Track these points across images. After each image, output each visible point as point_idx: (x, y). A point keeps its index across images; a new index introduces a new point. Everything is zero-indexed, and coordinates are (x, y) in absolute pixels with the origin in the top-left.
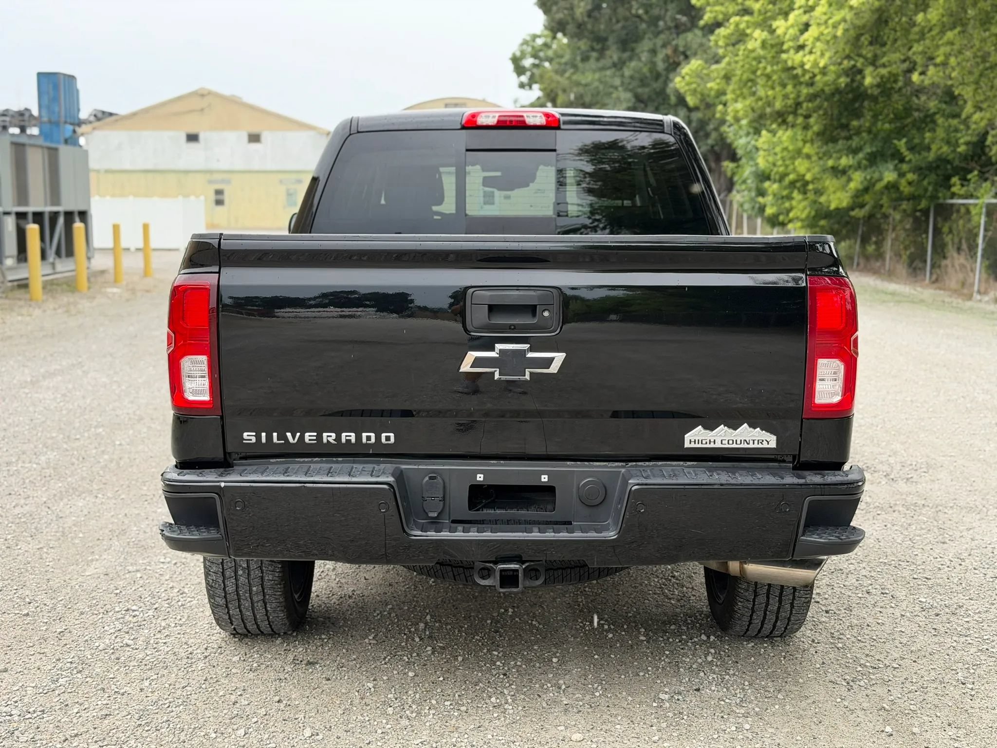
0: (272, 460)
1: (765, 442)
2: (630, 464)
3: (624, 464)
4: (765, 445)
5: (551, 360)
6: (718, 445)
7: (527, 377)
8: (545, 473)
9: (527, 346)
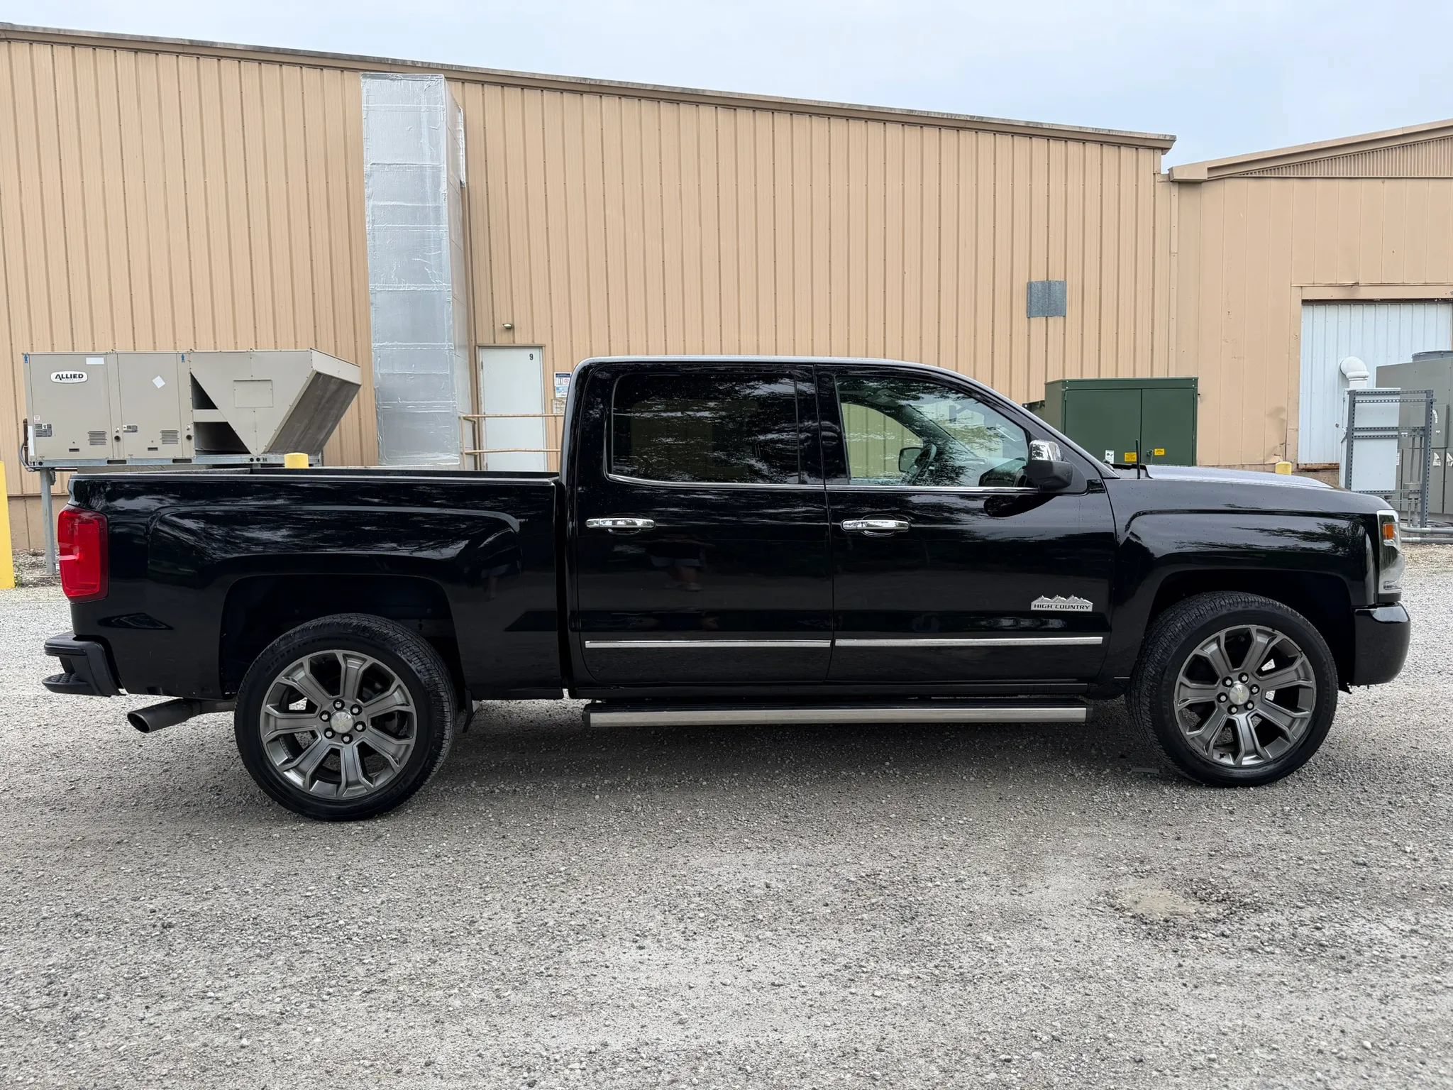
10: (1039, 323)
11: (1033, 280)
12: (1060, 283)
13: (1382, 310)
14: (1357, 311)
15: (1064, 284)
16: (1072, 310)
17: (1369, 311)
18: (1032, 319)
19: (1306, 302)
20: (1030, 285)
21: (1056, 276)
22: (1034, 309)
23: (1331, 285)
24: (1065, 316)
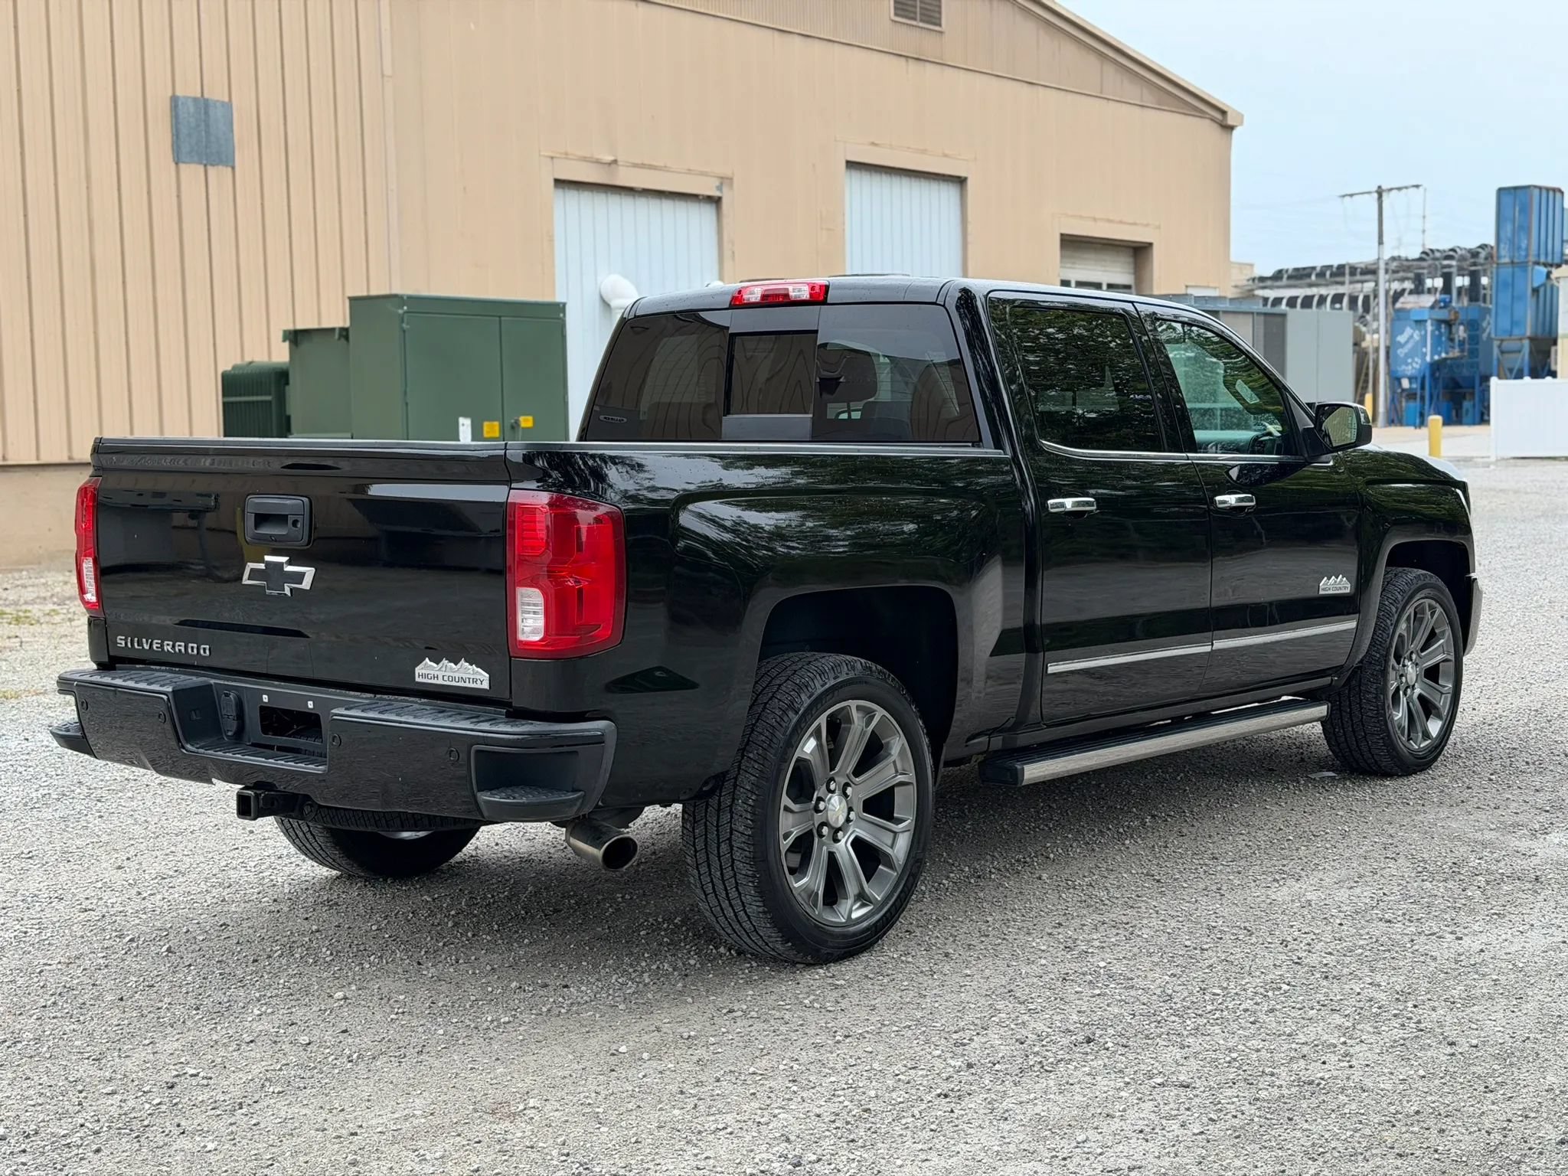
0: (138, 666)
1: (479, 682)
2: (378, 696)
3: (372, 695)
4: (478, 686)
5: (302, 575)
6: (440, 682)
7: (287, 591)
8: (311, 698)
9: (284, 559)
10: (192, 172)
11: (179, 93)
12: (223, 104)
13: (642, 203)
14: (615, 201)
15: (228, 106)
16: (244, 156)
17: (627, 203)
18: (182, 166)
19: (559, 183)
20: (174, 100)
21: (216, 92)
22: (185, 148)
23: (584, 159)
24: (233, 168)
